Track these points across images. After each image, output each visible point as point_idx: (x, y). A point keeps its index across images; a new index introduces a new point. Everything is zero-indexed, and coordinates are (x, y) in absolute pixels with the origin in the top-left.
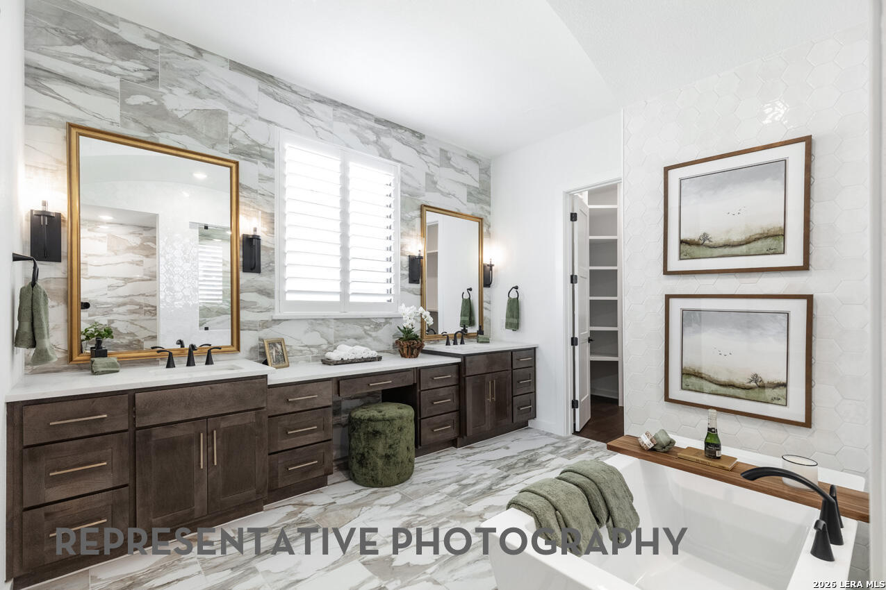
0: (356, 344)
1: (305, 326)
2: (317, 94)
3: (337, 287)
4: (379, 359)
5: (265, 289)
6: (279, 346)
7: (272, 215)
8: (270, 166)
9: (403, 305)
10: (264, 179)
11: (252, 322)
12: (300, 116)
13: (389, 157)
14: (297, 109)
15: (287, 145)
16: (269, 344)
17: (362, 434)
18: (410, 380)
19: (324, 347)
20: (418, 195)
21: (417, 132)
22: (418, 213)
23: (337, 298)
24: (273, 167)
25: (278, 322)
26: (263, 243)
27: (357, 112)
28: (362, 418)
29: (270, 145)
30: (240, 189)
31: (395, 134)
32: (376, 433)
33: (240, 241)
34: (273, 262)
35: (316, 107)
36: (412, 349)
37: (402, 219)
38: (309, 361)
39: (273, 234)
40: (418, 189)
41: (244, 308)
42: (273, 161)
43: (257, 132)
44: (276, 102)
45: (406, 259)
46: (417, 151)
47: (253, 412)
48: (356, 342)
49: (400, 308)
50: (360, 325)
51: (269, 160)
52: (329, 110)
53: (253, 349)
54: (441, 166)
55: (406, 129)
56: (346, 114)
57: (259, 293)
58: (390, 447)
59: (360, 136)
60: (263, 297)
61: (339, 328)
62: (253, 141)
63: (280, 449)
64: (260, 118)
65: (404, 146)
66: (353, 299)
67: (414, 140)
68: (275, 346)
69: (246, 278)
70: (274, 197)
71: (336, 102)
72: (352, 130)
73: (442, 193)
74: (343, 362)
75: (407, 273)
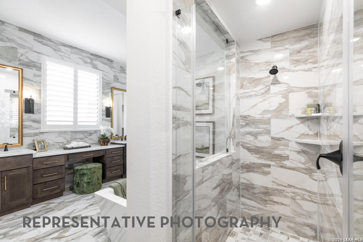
0: (81, 141)
1: (57, 135)
2: (63, 43)
3: (72, 119)
4: (90, 146)
5: (36, 120)
6: (43, 143)
7: (40, 90)
8: (39, 71)
9: (102, 126)
10: (35, 75)
11: (28, 134)
12: (54, 51)
13: (97, 69)
14: (53, 49)
15: (48, 63)
16: (38, 142)
17: (78, 175)
18: (102, 154)
19: (66, 143)
20: (110, 84)
21: (110, 60)
22: (110, 90)
23: (72, 123)
24: (41, 71)
25: (42, 133)
26: (35, 102)
27: (82, 51)
28: (78, 169)
29: (40, 62)
30: (23, 79)
31: (100, 60)
32: (84, 174)
33: (23, 101)
34: (40, 109)
35: (62, 48)
36: (105, 142)
37: (103, 93)
38: (58, 149)
39: (41, 98)
40: (110, 81)
41: (25, 128)
42: (41, 69)
43: (33, 57)
44: (42, 45)
45: (104, 108)
46: (110, 67)
47: (25, 168)
48: (81, 140)
49: (100, 127)
50: (83, 134)
51: (39, 68)
52: (69, 49)
53: (29, 145)
54: (121, 73)
55: (105, 58)
56: (77, 52)
57: (33, 122)
58: (90, 179)
59: (83, 60)
60: (35, 123)
61: (73, 135)
62: (31, 60)
63: (39, 183)
64: (34, 51)
65: (104, 65)
66: (79, 124)
67: (108, 62)
68: (40, 143)
69: (26, 116)
70: (41, 83)
71: (71, 46)
72: (79, 58)
73: (121, 83)
74: (73, 148)
75: (105, 113)
